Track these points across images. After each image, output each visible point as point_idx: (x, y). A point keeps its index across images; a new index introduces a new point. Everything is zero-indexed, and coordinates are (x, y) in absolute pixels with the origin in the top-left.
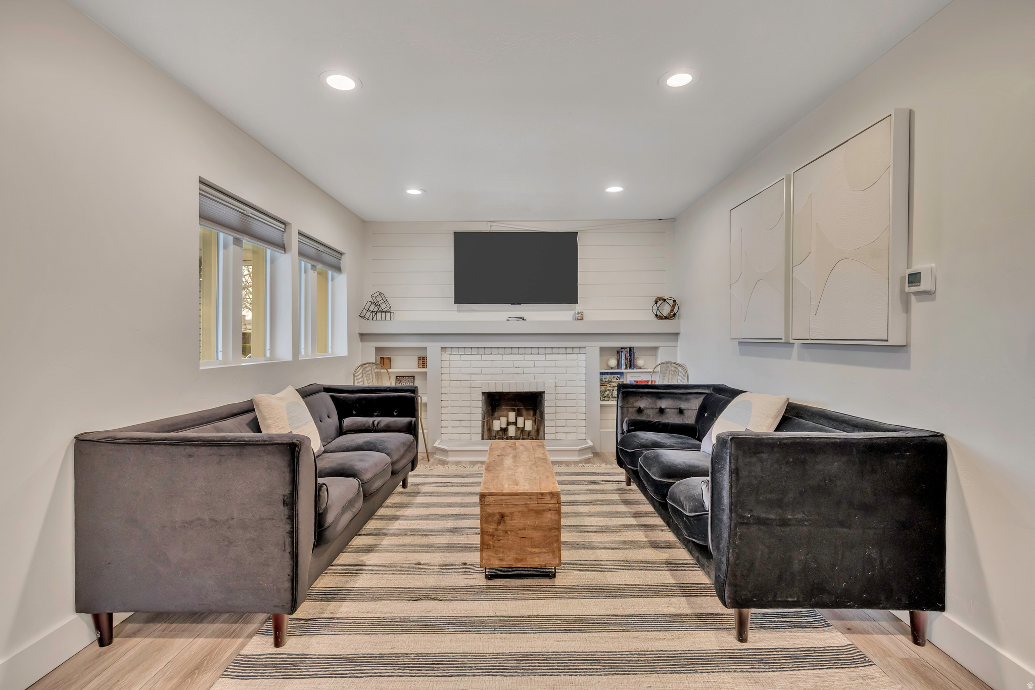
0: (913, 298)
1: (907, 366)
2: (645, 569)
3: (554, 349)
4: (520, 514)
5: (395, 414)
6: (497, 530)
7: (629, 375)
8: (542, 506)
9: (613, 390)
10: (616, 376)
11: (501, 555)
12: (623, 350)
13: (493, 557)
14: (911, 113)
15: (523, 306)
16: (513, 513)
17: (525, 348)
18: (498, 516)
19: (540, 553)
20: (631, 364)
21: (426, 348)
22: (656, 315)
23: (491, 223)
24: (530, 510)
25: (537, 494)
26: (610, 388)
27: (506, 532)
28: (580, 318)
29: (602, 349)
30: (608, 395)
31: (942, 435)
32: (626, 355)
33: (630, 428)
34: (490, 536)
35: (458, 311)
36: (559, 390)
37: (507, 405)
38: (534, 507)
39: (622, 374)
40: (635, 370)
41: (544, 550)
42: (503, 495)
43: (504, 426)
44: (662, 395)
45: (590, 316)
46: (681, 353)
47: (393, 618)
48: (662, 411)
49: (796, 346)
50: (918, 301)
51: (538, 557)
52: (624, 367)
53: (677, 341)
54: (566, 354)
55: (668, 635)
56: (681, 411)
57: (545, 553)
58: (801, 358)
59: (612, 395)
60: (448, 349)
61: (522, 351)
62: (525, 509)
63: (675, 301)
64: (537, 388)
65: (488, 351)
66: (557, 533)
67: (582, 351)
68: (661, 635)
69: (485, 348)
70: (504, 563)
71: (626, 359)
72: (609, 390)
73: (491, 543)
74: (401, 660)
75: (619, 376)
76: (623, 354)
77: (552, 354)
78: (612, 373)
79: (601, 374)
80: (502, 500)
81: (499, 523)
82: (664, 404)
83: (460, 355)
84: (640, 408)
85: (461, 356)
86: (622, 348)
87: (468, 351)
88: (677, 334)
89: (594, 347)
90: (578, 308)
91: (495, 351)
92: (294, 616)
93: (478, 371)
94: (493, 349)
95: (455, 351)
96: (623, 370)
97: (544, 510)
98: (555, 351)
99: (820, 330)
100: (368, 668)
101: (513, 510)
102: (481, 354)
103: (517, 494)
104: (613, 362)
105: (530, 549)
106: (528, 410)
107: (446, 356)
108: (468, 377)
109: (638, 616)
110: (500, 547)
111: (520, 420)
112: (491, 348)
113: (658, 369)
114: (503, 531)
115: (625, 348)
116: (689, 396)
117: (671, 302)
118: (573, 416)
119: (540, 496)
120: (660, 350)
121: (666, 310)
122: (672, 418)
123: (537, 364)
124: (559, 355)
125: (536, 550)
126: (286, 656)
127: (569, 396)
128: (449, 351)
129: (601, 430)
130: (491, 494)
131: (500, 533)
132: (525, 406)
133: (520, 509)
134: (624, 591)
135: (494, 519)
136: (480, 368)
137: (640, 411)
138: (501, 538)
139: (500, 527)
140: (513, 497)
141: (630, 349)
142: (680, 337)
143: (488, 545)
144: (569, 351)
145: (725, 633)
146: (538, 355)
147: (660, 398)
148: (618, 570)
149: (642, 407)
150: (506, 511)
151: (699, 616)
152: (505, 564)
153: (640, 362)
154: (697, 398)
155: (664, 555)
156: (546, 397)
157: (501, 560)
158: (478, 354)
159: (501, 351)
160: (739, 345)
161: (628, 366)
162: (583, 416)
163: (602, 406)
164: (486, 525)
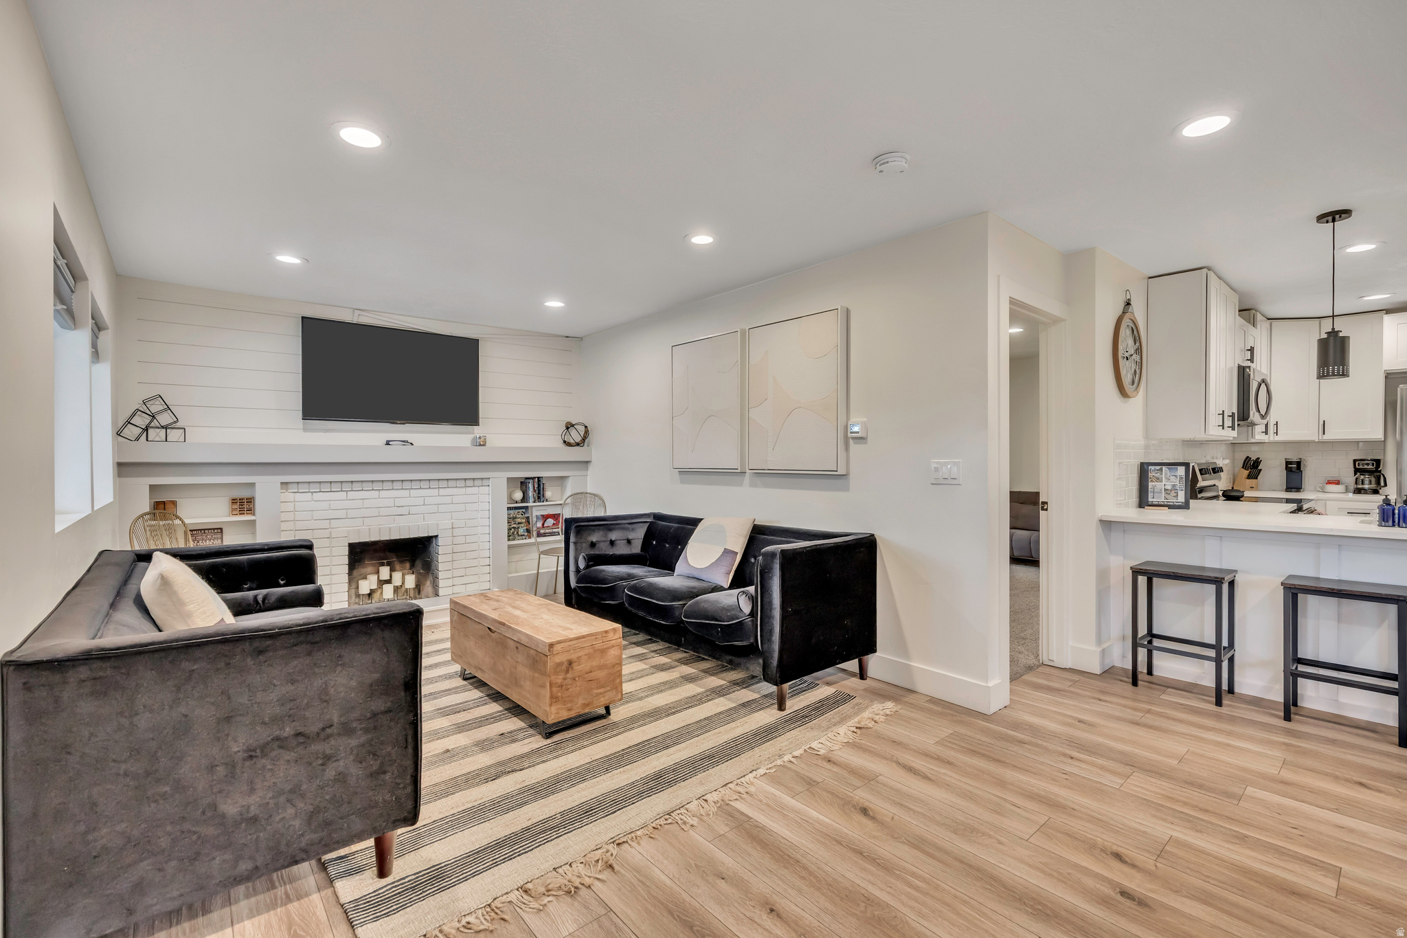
0: (851, 441)
1: (847, 489)
2: (671, 688)
3: (450, 482)
4: (586, 657)
5: (282, 582)
6: (565, 679)
7: (534, 509)
8: (606, 644)
9: (519, 528)
10: (521, 511)
11: (569, 705)
12: (531, 481)
13: (562, 709)
14: (848, 311)
15: (408, 426)
16: (580, 657)
17: (411, 480)
18: (566, 664)
19: (605, 692)
20: (540, 496)
21: (253, 484)
22: (565, 442)
23: (360, 312)
24: (595, 651)
25: (601, 633)
26: (515, 526)
27: (574, 679)
28: (481, 443)
29: (509, 479)
30: (513, 533)
31: (873, 535)
32: (534, 486)
33: (590, 564)
34: (559, 687)
35: (305, 430)
36: (456, 532)
37: (372, 559)
38: (600, 646)
39: (526, 508)
40: (545, 503)
41: (609, 688)
42: (571, 640)
43: (374, 586)
44: (612, 527)
45: (493, 441)
46: (592, 482)
47: (492, 800)
48: (612, 543)
49: (747, 475)
50: (855, 443)
51: (603, 697)
52: (531, 500)
53: (587, 470)
54: (466, 487)
55: (738, 723)
56: (629, 542)
57: (609, 691)
58: (753, 485)
59: (517, 533)
60: (290, 486)
61: (406, 485)
62: (591, 651)
63: (586, 427)
64: (428, 532)
65: (357, 487)
66: (619, 668)
67: (485, 482)
68: (733, 725)
69: (352, 482)
70: (573, 712)
71: (535, 491)
72: (513, 528)
73: (560, 694)
74: (551, 824)
75: (524, 510)
76: (530, 486)
77: (448, 487)
78: (516, 508)
79: (509, 509)
80: (570, 646)
81: (567, 671)
82: (613, 536)
83: (312, 492)
84: (592, 542)
85: (314, 494)
86: (526, 478)
87: (326, 487)
88: (587, 462)
89: (500, 479)
90: (477, 431)
91: (367, 486)
92: (418, 825)
93: (342, 514)
94: (364, 484)
95: (303, 488)
96: (530, 504)
97: (608, 648)
98: (451, 483)
99: (775, 461)
100: (527, 842)
101: (580, 654)
102: (347, 491)
103: (583, 637)
104: (518, 495)
105: (596, 691)
106: (402, 562)
107: (288, 496)
108: (325, 524)
109: (705, 719)
110: (568, 697)
111: (397, 577)
112: (362, 481)
113: (569, 501)
114: (571, 679)
115: (533, 478)
116: (635, 526)
117: (582, 429)
118: (475, 563)
119: (604, 635)
120: (570, 479)
121: (575, 436)
122: (622, 550)
123: (428, 501)
124: (456, 489)
125: (601, 690)
126: (414, 877)
127: (469, 539)
128: (293, 488)
129: (509, 575)
130: (559, 642)
131: (569, 681)
132: (397, 557)
133: (586, 651)
134: (674, 708)
135: (563, 667)
136: (345, 511)
137: (593, 545)
138: (569, 686)
139: (568, 675)
140: (580, 640)
141: (538, 478)
142: (591, 467)
143: (557, 697)
144: (469, 483)
145: (768, 710)
146: (428, 490)
147: (610, 530)
148: (652, 694)
149: (594, 541)
150: (573, 656)
151: (744, 705)
152: (573, 714)
153: (548, 494)
154: (641, 527)
155: (674, 674)
156: (440, 541)
157: (569, 710)
158: (342, 491)
159: (377, 486)
160: (679, 474)
161: (537, 498)
162: (487, 561)
163: (510, 547)
164: (555, 677)
